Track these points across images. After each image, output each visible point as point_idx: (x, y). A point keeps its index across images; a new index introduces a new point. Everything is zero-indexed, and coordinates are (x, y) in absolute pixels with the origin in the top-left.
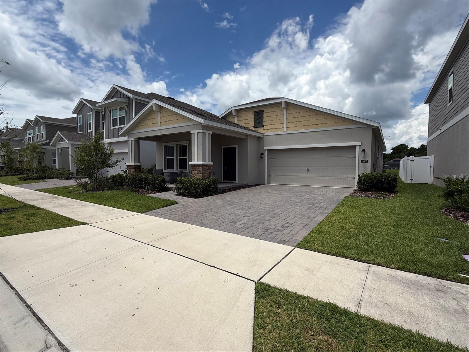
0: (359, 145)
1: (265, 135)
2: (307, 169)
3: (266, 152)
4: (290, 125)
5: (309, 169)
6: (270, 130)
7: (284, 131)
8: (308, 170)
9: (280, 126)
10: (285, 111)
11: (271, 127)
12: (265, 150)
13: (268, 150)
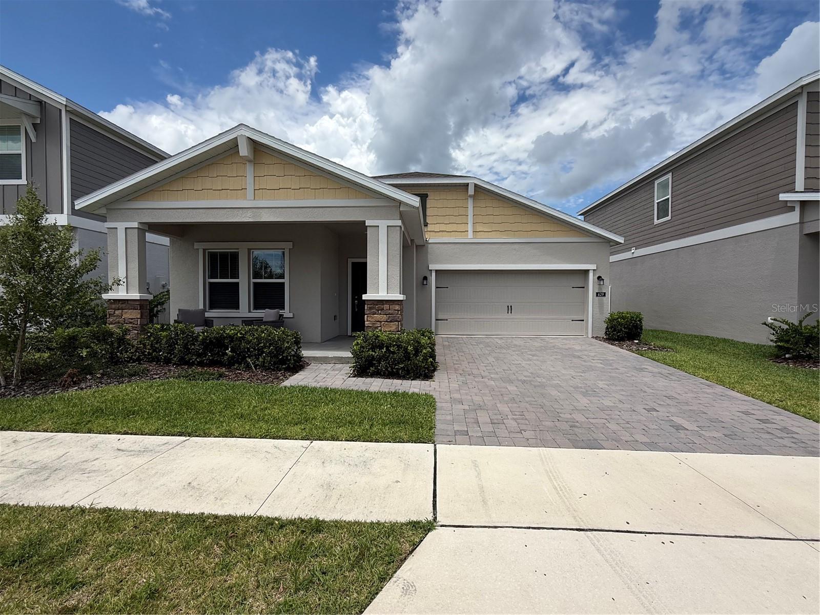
0: (594, 270)
1: (430, 242)
2: (508, 307)
3: (434, 274)
4: (479, 228)
5: (511, 307)
6: (440, 233)
7: (470, 237)
8: (510, 309)
9: (461, 228)
10: (470, 201)
11: (443, 227)
12: (431, 270)
13: (436, 271)
